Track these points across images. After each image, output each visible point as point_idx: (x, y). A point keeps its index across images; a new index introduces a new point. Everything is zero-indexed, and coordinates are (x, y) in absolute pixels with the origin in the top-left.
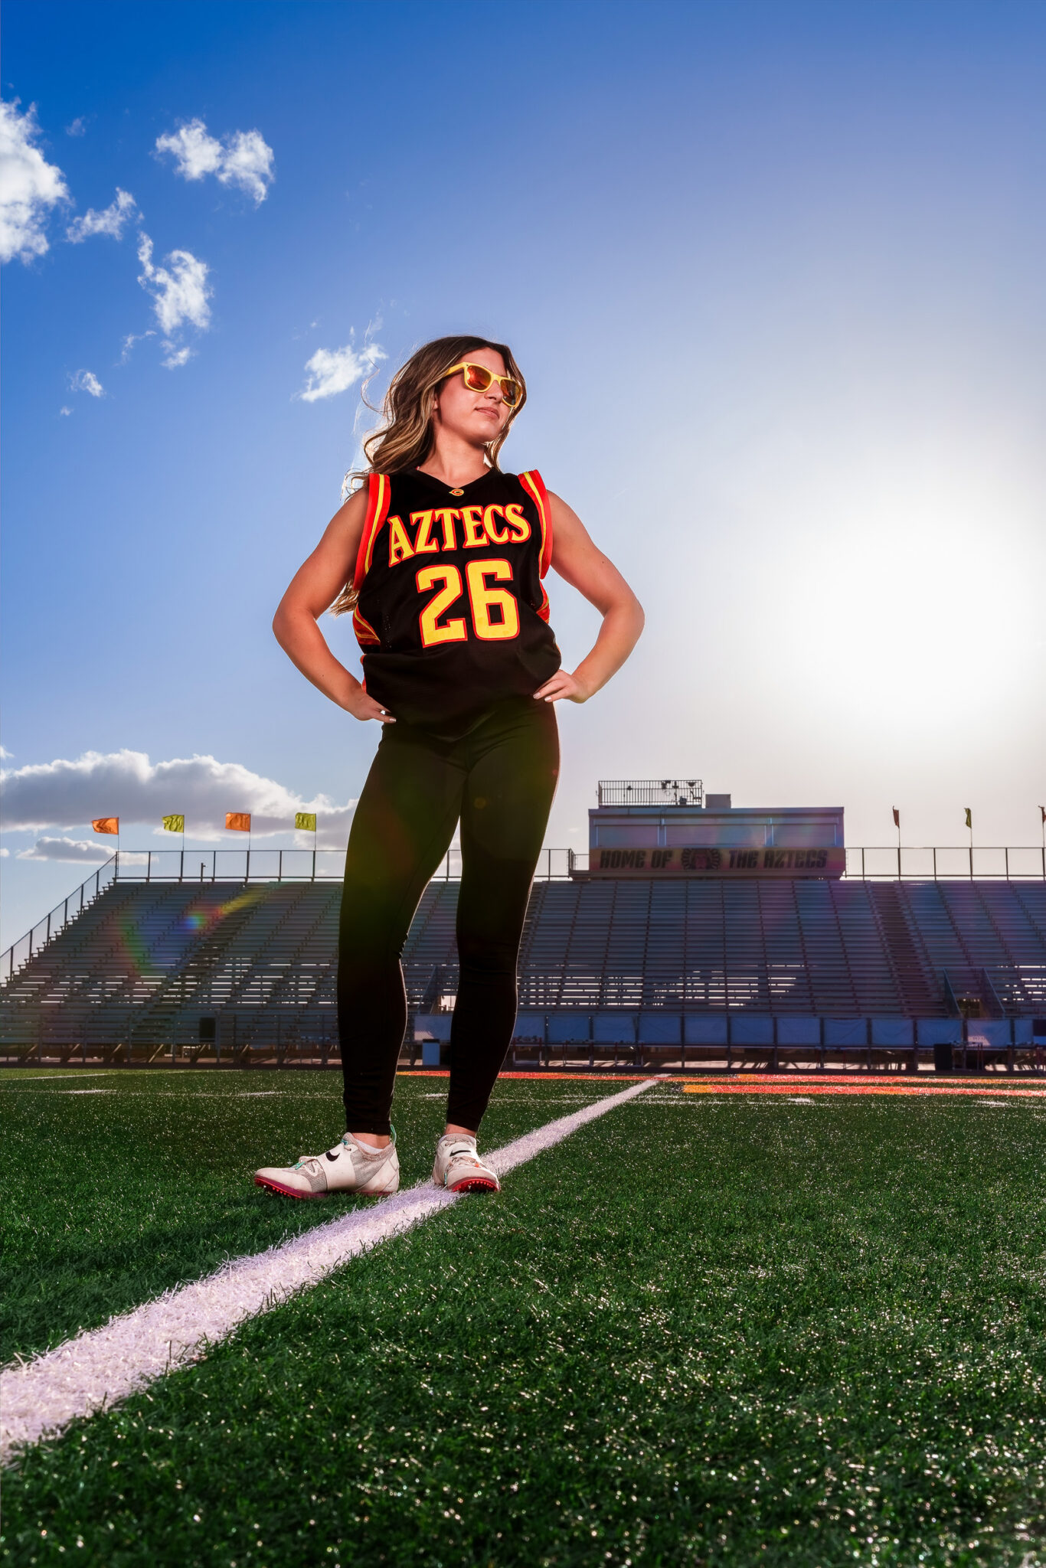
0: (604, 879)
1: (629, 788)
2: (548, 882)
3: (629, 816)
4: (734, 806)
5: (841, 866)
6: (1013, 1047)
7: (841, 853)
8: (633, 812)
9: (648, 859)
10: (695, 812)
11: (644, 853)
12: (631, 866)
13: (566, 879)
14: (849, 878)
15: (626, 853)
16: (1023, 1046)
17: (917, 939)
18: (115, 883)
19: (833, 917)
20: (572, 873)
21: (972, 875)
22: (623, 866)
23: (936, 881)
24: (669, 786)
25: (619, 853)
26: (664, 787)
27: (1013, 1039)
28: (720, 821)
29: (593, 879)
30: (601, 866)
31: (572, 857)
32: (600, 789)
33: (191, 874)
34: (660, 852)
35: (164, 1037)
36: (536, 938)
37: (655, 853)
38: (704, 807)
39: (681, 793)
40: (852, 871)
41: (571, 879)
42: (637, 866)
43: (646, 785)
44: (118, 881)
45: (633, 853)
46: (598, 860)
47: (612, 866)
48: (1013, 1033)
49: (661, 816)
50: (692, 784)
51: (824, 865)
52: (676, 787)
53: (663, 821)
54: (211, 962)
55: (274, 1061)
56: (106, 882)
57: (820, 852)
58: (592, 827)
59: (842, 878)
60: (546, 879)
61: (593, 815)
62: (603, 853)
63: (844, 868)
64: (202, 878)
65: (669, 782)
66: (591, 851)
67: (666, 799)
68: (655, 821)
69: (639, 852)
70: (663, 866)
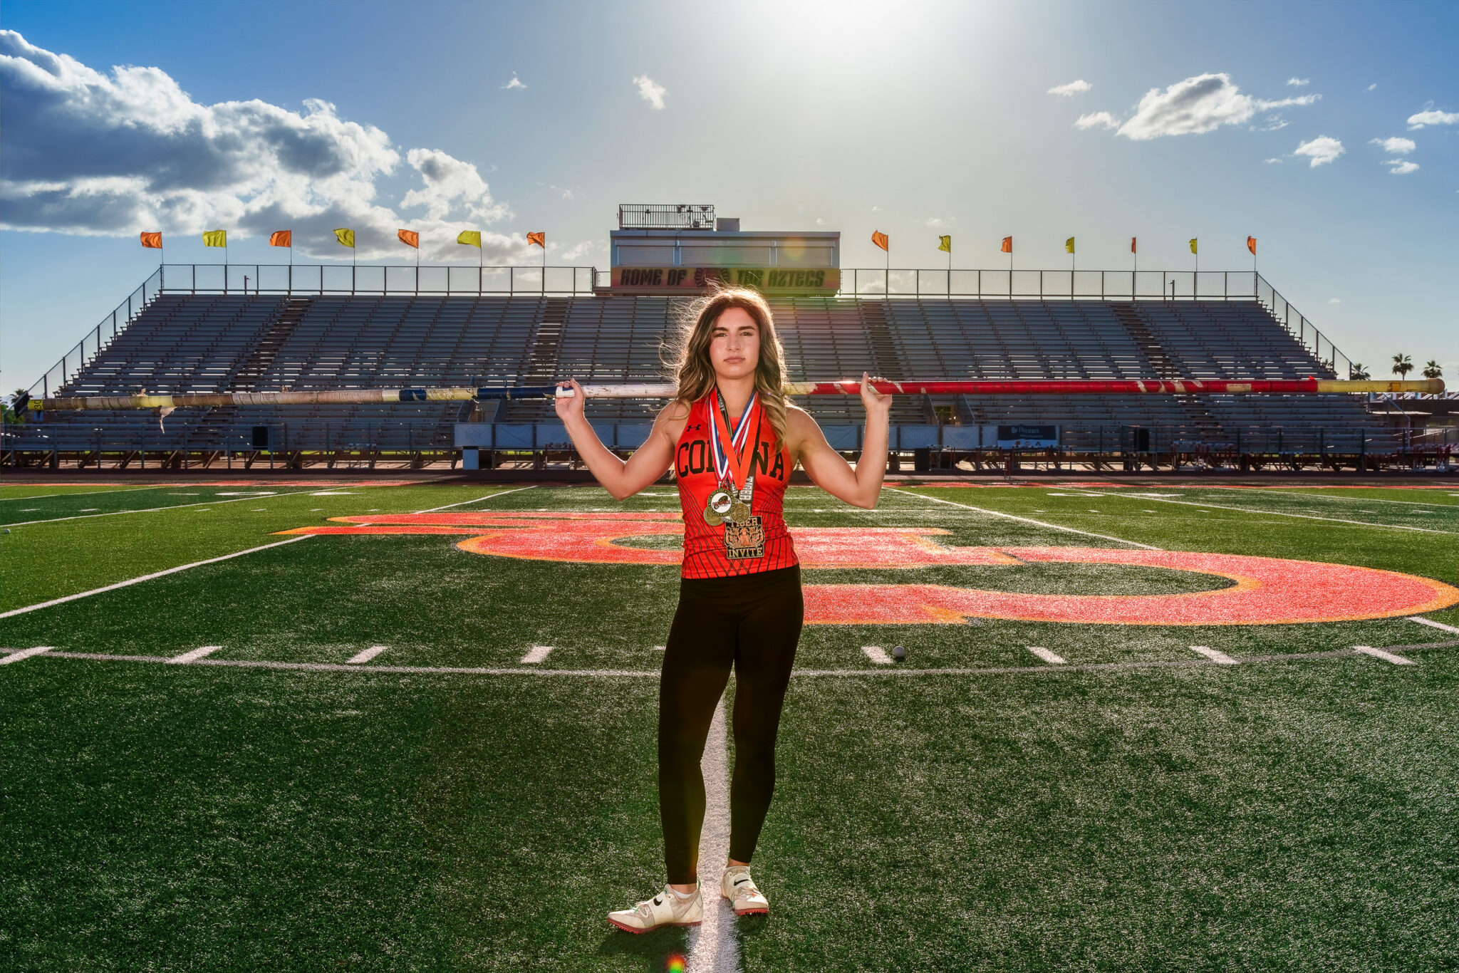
0: (624, 295)
1: (648, 212)
2: (574, 298)
3: (647, 237)
4: (741, 230)
5: (837, 285)
6: (981, 449)
7: (837, 273)
8: (651, 233)
9: (665, 277)
10: (707, 235)
11: (661, 272)
12: (649, 283)
13: (590, 295)
14: (842, 296)
15: (644, 271)
16: (989, 449)
17: (899, 347)
18: (161, 295)
19: (829, 331)
20: (595, 289)
21: (949, 295)
22: (642, 283)
23: (918, 300)
24: (683, 210)
25: (638, 271)
26: (679, 211)
27: (981, 443)
28: (729, 243)
29: (614, 295)
30: (622, 283)
31: (595, 273)
32: (621, 211)
33: (236, 287)
34: (675, 271)
35: (218, 443)
36: (563, 351)
37: (670, 272)
38: (715, 230)
39: (695, 217)
40: (846, 291)
41: (594, 295)
42: (654, 284)
43: (663, 209)
44: (164, 293)
45: (651, 271)
46: (619, 278)
47: (632, 283)
48: (981, 436)
49: (676, 238)
50: (704, 209)
51: (821, 284)
52: (690, 211)
53: (678, 243)
54: (259, 372)
55: (324, 466)
56: (152, 294)
57: (818, 273)
58: (614, 247)
59: (837, 296)
60: (572, 295)
61: (614, 236)
62: (624, 271)
63: (839, 288)
64: (246, 290)
65: (684, 206)
66: (612, 269)
67: (681, 222)
68: (671, 242)
69: (656, 271)
70: (678, 284)
